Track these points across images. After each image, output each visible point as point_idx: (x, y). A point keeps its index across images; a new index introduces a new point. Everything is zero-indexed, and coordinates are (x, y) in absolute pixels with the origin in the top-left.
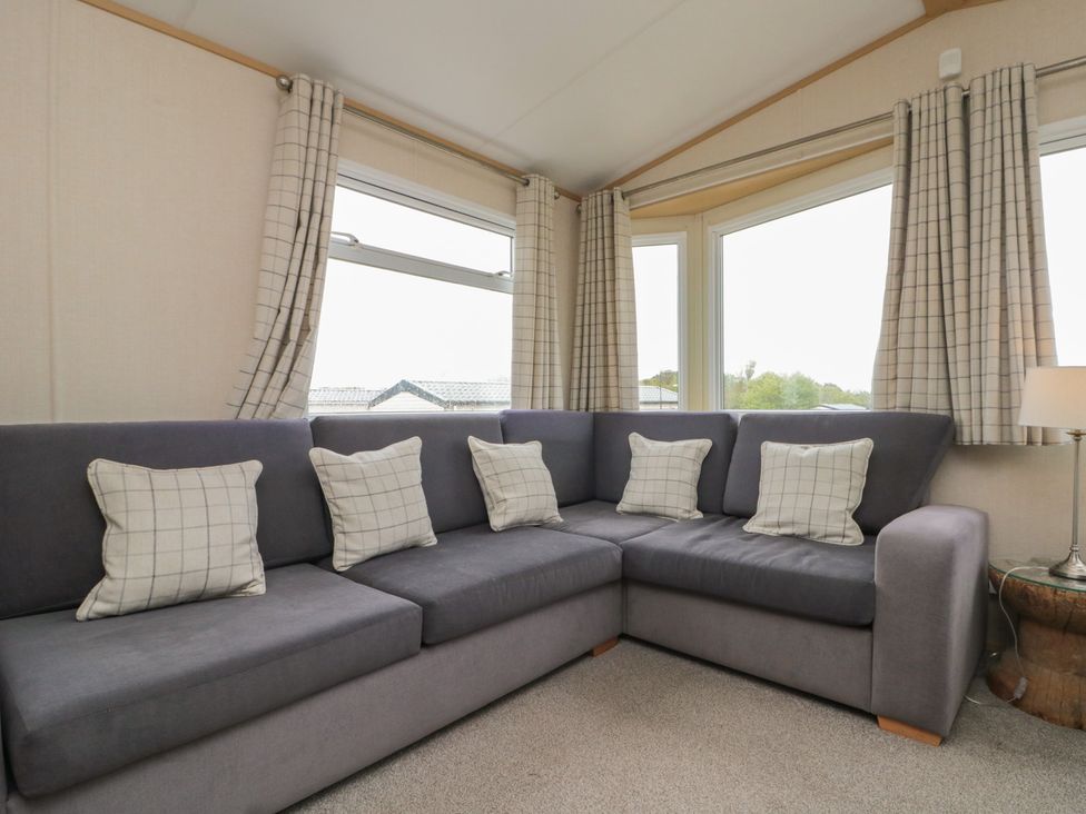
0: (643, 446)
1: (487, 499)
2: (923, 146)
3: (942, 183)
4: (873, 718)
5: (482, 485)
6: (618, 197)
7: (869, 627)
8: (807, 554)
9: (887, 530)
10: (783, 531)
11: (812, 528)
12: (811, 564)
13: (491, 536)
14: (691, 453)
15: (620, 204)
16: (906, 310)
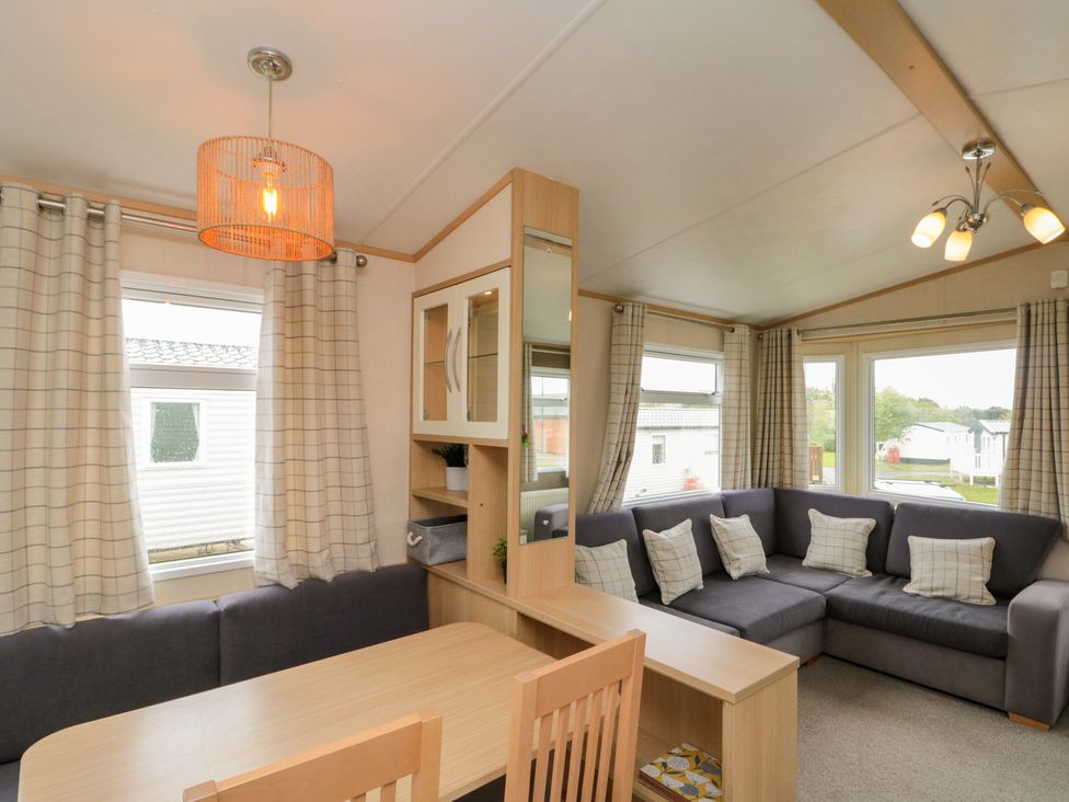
0: (821, 520)
1: (724, 558)
2: (1039, 337)
3: (1052, 363)
4: (1006, 714)
5: (720, 548)
6: (794, 334)
7: (1003, 658)
8: (959, 610)
9: (1017, 599)
10: (935, 593)
11: (958, 592)
12: (963, 618)
13: (734, 584)
14: (861, 529)
15: (796, 339)
16: (1025, 444)
